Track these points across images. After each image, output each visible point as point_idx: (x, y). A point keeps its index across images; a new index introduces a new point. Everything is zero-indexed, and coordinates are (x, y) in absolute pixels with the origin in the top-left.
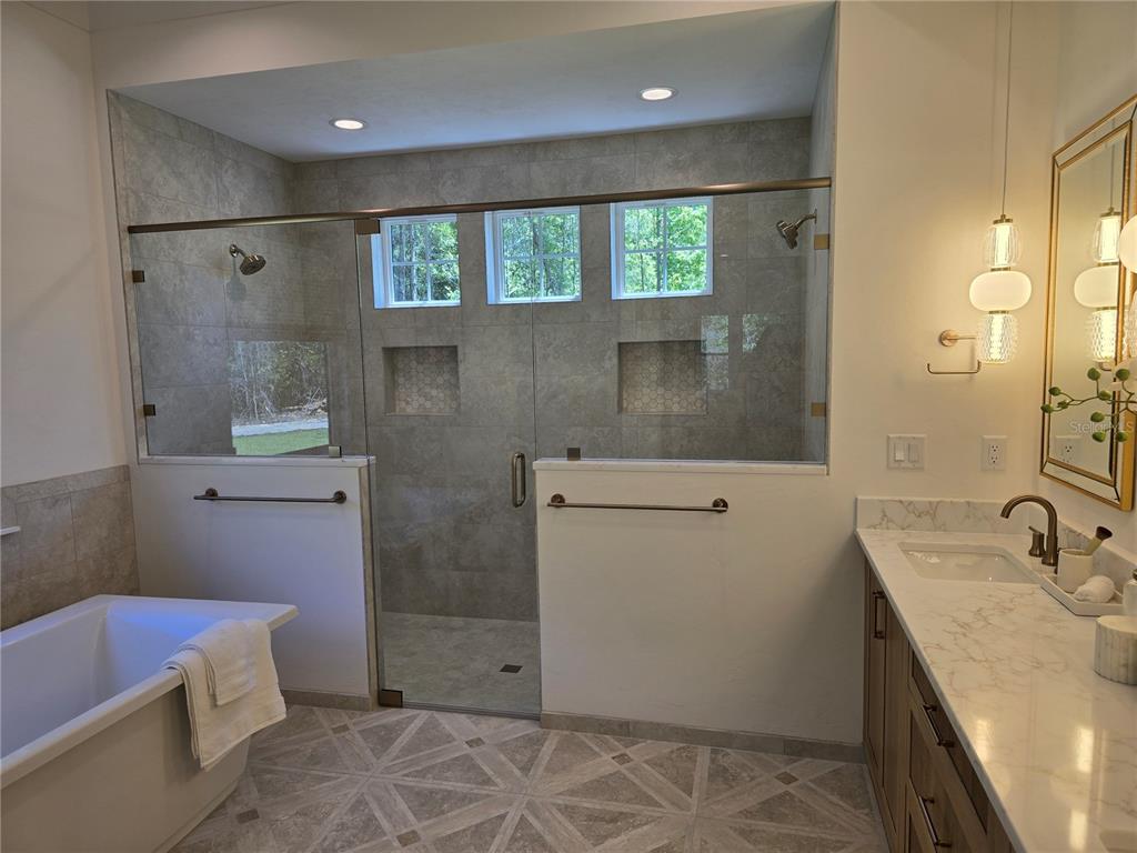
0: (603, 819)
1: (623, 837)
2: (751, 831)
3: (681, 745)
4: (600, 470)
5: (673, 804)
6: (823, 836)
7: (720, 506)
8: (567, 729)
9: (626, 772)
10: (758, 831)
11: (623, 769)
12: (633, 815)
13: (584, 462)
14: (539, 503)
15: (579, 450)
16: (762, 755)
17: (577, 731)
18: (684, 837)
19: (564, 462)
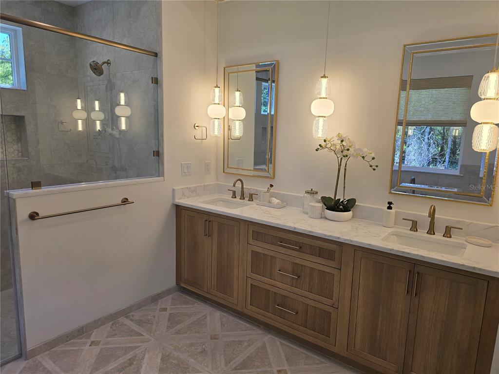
0: (126, 367)
1: (144, 366)
2: (179, 331)
3: (112, 322)
4: (62, 192)
5: (142, 342)
6: (198, 317)
7: (125, 201)
8: (46, 350)
9: (104, 346)
10: (181, 329)
11: (101, 346)
12: (135, 357)
13: (44, 190)
14: (19, 220)
15: (40, 182)
16: (144, 308)
17: (52, 348)
18: (163, 348)
19: (30, 191)
